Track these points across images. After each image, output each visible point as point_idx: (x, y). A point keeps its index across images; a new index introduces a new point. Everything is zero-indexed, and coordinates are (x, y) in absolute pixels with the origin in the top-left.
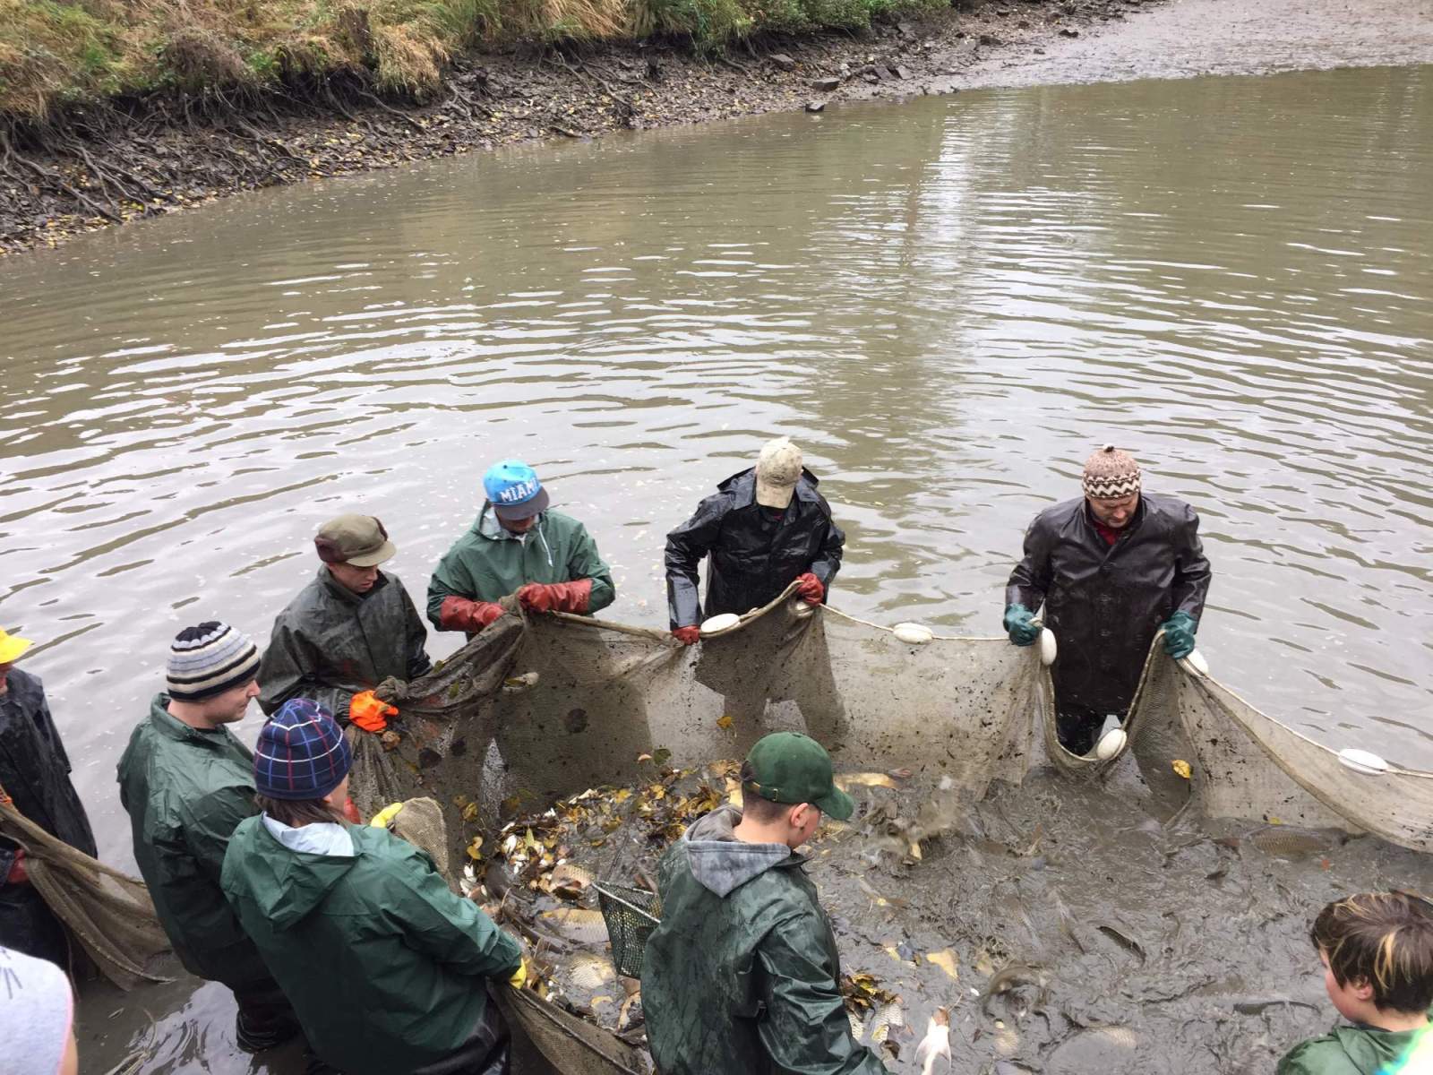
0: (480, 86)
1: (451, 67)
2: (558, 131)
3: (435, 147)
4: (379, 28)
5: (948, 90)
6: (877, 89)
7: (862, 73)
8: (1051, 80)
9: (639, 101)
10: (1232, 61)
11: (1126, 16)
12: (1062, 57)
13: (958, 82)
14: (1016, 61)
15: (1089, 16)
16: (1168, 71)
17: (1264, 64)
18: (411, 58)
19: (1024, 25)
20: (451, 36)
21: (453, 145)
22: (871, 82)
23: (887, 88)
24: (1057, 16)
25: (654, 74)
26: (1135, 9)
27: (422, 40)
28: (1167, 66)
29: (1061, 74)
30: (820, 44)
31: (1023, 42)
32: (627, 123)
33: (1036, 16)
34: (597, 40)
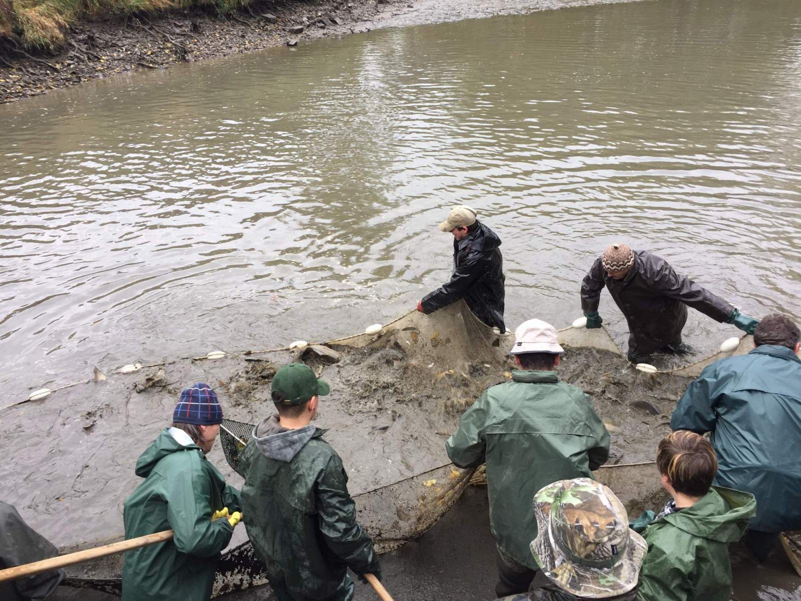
0: (91, 41)
1: (70, 31)
2: (143, 65)
3: (67, 80)
4: (21, 11)
5: (365, 30)
6: (325, 31)
7: (315, 22)
8: (418, 22)
9: (190, 45)
10: (509, 7)
12: (422, 9)
13: (369, 25)
14: (398, 12)
16: (478, 14)
17: (525, 8)
18: (44, 27)
20: (68, 13)
21: (79, 78)
22: (321, 27)
23: (331, 30)
25: (196, 28)
27: (49, 16)
28: (477, 12)
29: (423, 18)
30: (290, 7)
31: (401, 1)
32: (184, 58)
34: (159, 10)
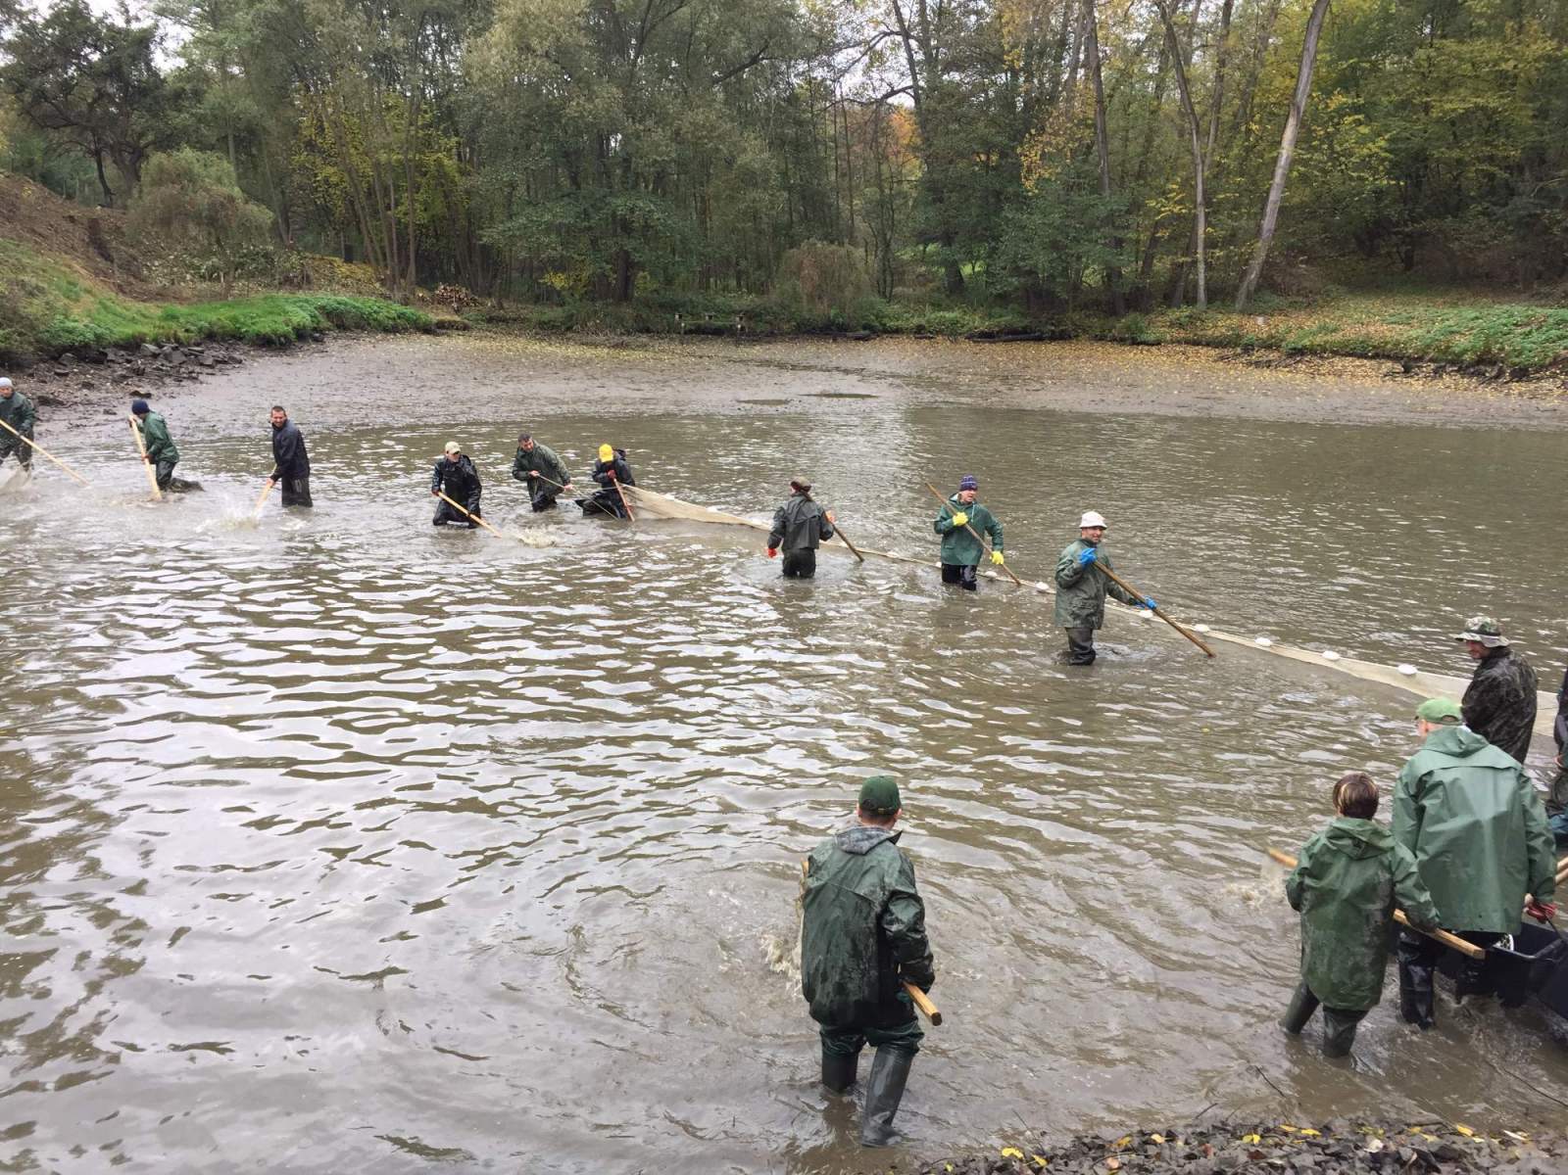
11: (201, 377)
15: (161, 378)
19: (88, 386)
24: (125, 377)
26: (210, 371)
31: (90, 403)
33: (100, 377)
